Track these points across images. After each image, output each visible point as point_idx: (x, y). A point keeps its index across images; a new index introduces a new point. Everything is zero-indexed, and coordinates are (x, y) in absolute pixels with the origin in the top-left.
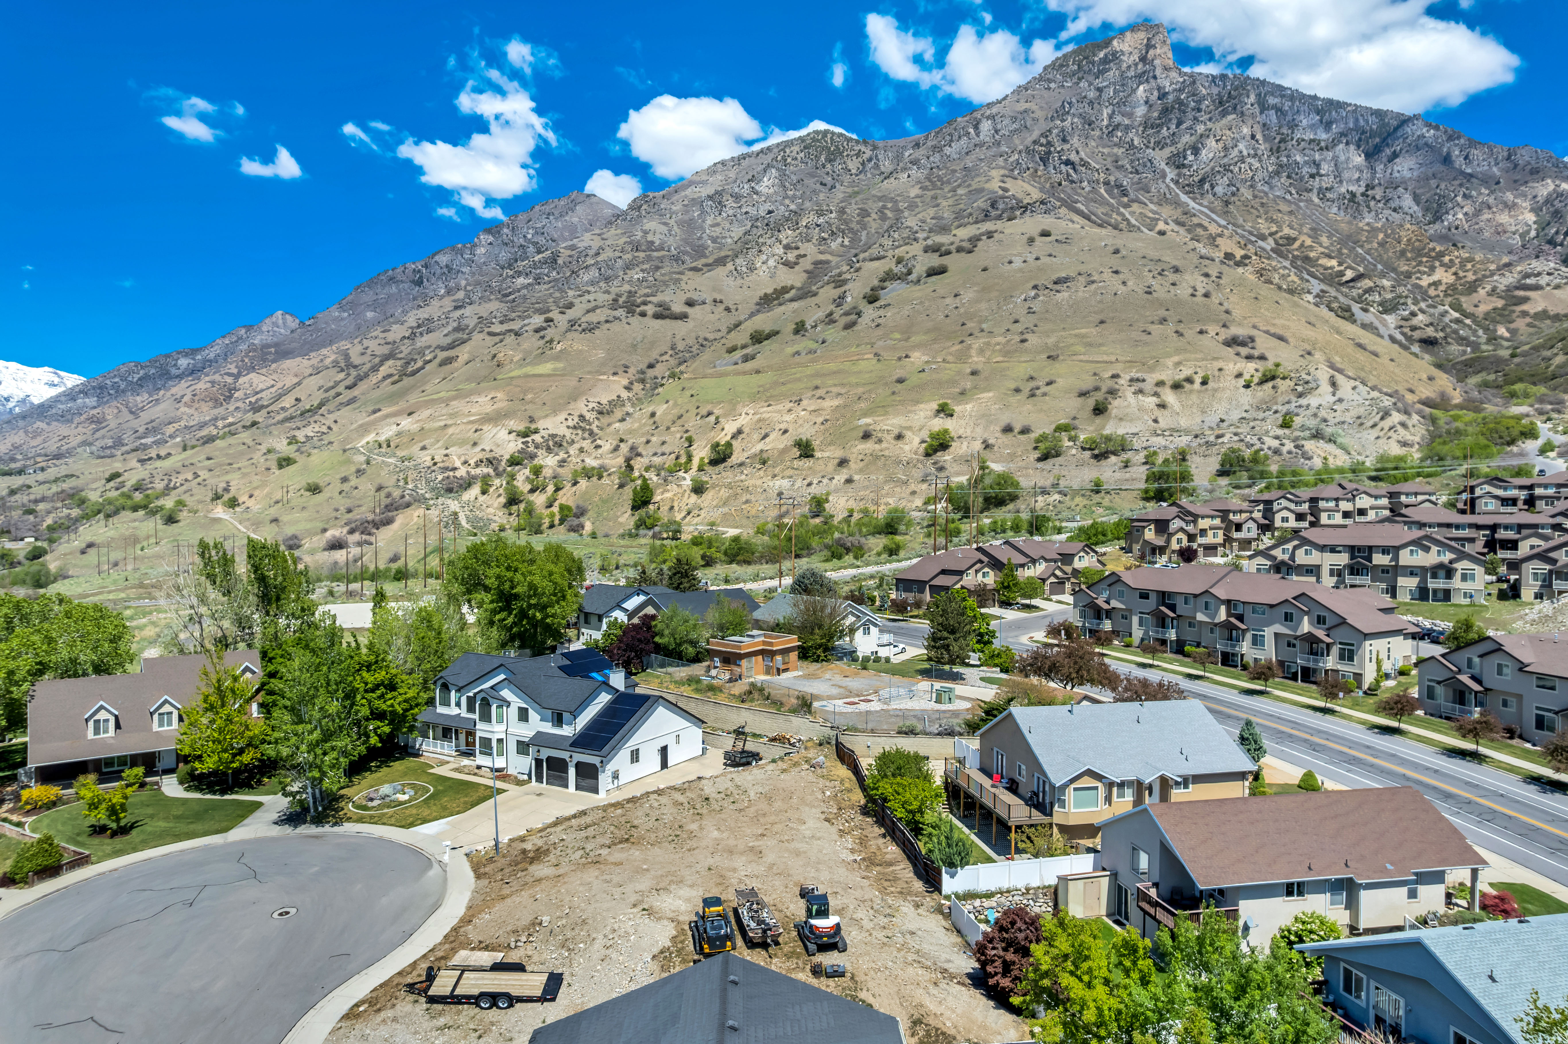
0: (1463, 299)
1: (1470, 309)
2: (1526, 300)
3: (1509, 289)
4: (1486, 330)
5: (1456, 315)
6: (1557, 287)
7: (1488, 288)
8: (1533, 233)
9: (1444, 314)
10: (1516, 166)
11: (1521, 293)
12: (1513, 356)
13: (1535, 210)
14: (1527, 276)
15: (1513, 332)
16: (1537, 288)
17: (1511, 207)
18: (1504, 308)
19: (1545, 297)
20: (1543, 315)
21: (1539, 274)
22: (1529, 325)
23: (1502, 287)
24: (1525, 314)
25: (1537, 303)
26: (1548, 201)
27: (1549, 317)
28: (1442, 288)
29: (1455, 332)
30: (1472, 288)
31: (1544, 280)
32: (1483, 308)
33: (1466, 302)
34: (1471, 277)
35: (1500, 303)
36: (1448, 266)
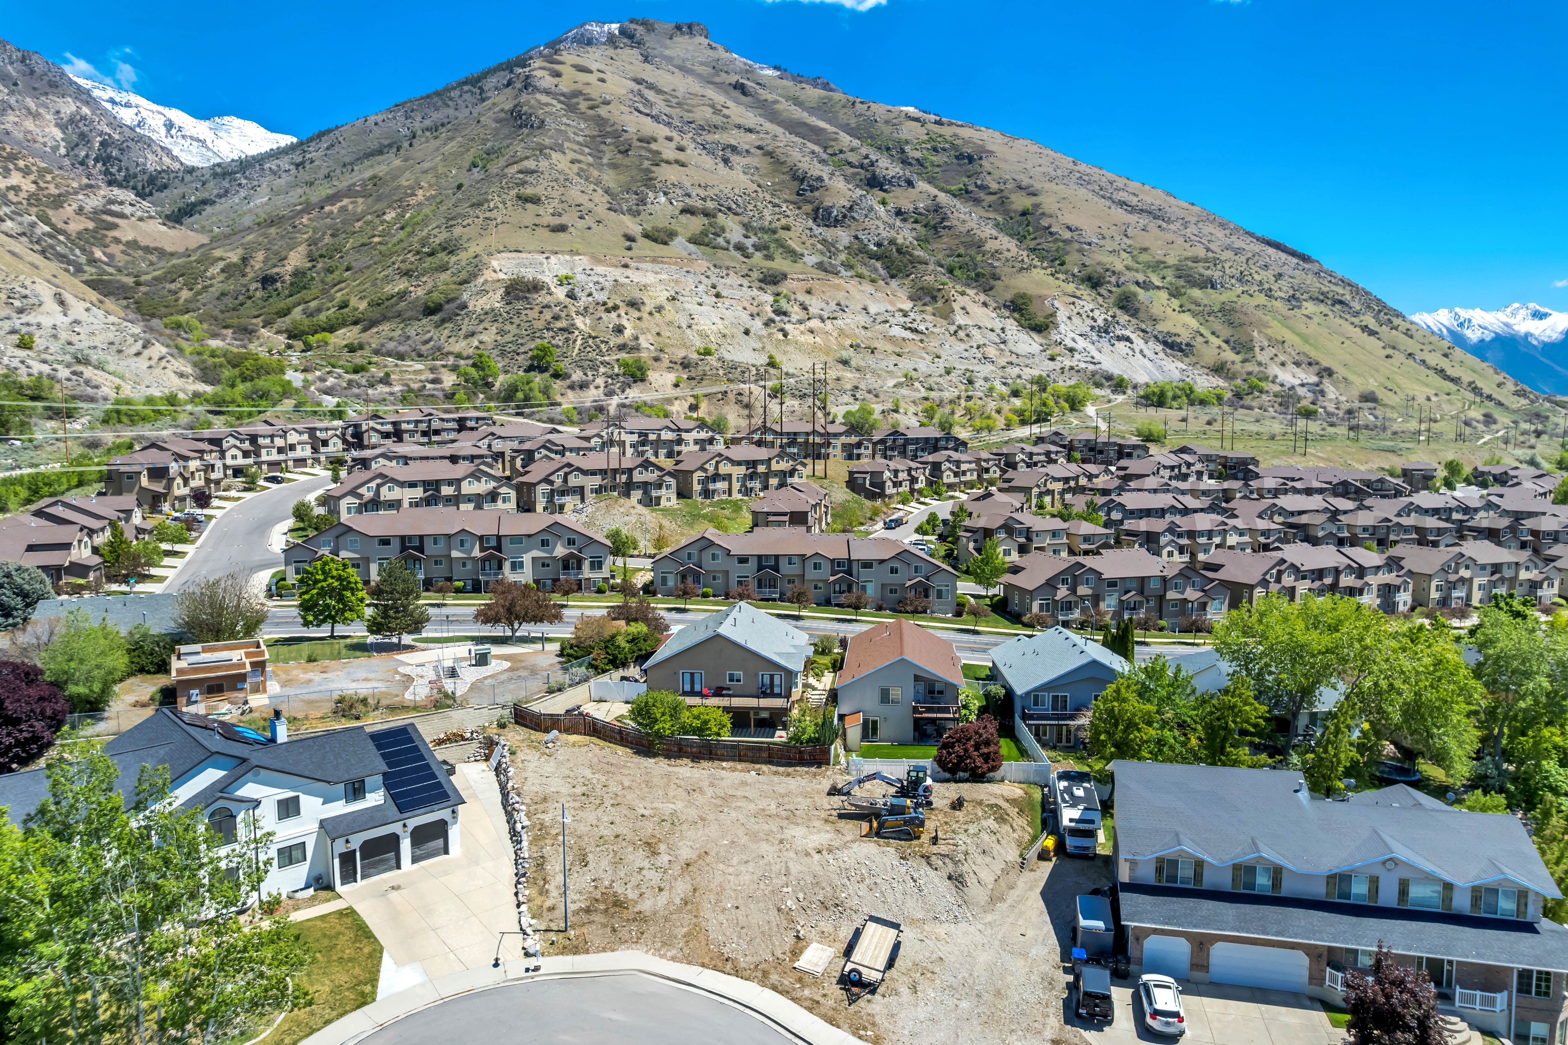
0: (50, 212)
1: (60, 225)
2: (115, 226)
3: (96, 212)
4: (83, 250)
5: (47, 229)
6: (141, 219)
7: (75, 206)
8: (63, 151)
9: (33, 225)
10: (32, 72)
11: (109, 218)
12: (138, 284)
13: (63, 127)
14: (111, 202)
15: (111, 256)
16: (122, 216)
17: (36, 116)
18: (96, 230)
19: (133, 227)
20: (133, 244)
21: (121, 203)
22: (123, 252)
23: (88, 209)
24: (117, 241)
25: (126, 232)
26: (72, 121)
27: (141, 248)
28: (23, 195)
29: (52, 247)
30: (58, 202)
31: (128, 210)
32: (74, 227)
33: (56, 216)
34: (53, 190)
35: (91, 225)
36: (26, 172)
